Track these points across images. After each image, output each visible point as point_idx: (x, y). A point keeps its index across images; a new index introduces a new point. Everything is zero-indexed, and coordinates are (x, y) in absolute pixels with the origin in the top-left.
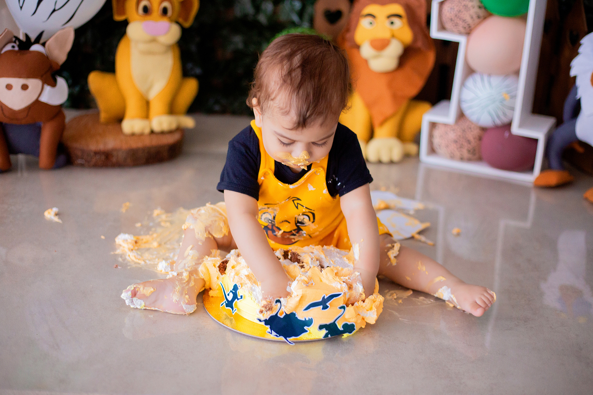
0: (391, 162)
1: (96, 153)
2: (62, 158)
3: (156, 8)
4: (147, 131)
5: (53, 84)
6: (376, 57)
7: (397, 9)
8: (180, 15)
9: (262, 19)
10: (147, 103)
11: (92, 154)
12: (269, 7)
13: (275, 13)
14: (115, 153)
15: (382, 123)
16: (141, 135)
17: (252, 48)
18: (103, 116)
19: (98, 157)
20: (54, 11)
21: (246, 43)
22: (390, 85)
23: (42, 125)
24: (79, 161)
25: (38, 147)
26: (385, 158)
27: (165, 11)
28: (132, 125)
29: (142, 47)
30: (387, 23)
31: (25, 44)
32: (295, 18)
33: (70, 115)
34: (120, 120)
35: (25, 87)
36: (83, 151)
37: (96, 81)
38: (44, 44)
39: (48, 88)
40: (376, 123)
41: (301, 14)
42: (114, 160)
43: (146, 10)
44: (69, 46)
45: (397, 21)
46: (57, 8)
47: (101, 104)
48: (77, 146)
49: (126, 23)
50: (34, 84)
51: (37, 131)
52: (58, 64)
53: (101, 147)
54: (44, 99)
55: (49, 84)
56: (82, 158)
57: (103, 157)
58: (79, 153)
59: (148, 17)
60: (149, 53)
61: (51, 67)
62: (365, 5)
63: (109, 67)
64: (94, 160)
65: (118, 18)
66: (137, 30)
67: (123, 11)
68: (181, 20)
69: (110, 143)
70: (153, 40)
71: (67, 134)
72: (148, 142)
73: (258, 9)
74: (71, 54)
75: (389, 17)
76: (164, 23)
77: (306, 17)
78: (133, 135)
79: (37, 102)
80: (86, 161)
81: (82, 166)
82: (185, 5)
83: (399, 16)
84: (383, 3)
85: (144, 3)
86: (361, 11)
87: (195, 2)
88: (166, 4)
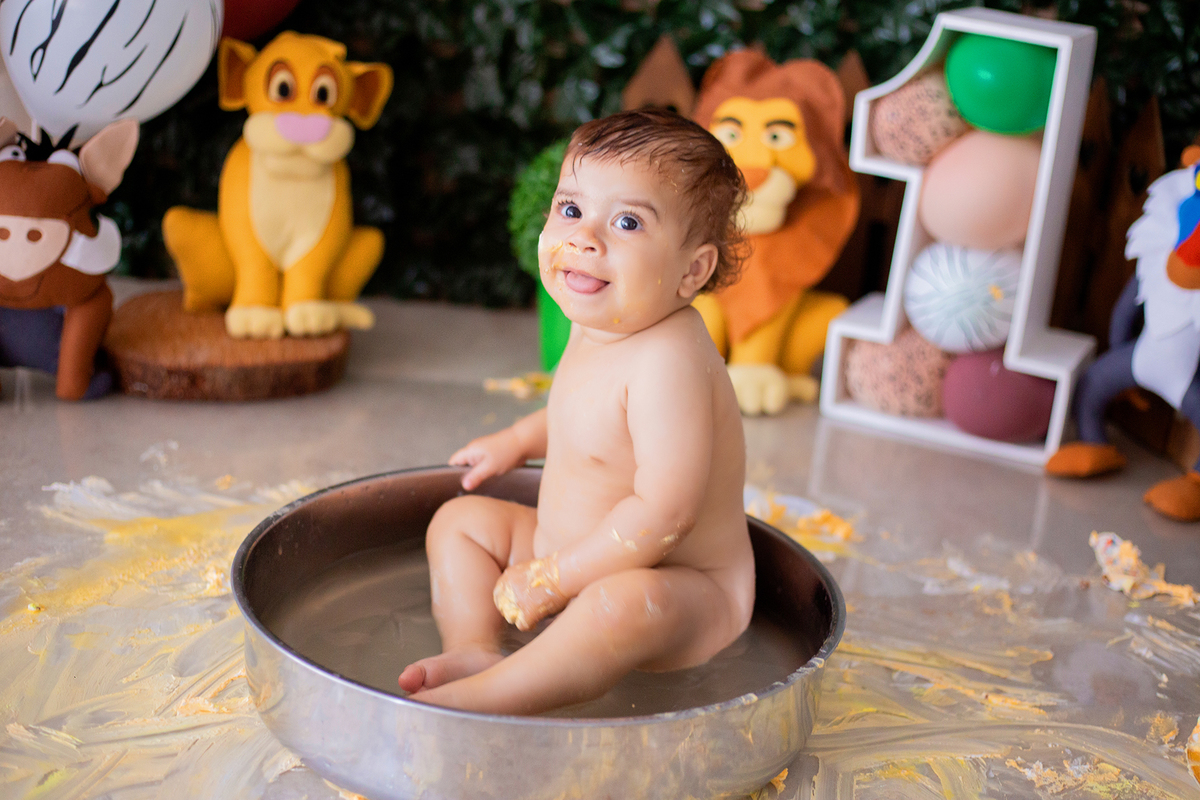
0: (763, 414)
1: (171, 372)
2: (104, 379)
3: (306, 90)
4: (276, 332)
5: (92, 231)
7: (787, 109)
8: (352, 104)
9: (520, 116)
10: (280, 277)
11: (163, 374)
12: (532, 92)
13: (544, 105)
14: (208, 375)
15: (748, 335)
16: (264, 339)
17: (496, 173)
18: (190, 298)
19: (174, 380)
20: (100, 85)
21: (485, 163)
22: (766, 259)
23: (66, 312)
24: (137, 387)
25: (56, 355)
26: (750, 406)
27: (322, 95)
28: (246, 318)
29: (274, 164)
30: (764, 137)
31: (39, 150)
32: (584, 116)
33: (124, 291)
34: (222, 306)
35: (34, 236)
36: (145, 367)
37: (178, 227)
38: (77, 152)
39: (80, 240)
40: (736, 333)
41: (596, 108)
42: (207, 387)
43: (285, 91)
44: (126, 157)
45: (784, 134)
46: (107, 80)
47: (187, 272)
48: (133, 357)
49: (243, 115)
50: (54, 230)
51: (57, 323)
52: (101, 192)
53: (182, 360)
54: (72, 260)
55: (82, 231)
56: (143, 380)
57: (185, 382)
58: (138, 372)
59: (288, 106)
60: (288, 176)
61: (89, 197)
62: (723, 99)
63: (207, 200)
64: (166, 386)
65: (229, 104)
66: (264, 130)
67: (238, 90)
68: (354, 114)
69: (201, 353)
70: (297, 152)
71: (114, 330)
72: (276, 354)
73: (510, 94)
74: (130, 173)
75: (770, 124)
76: (320, 118)
78: (248, 338)
79: (58, 267)
80: (151, 387)
81: (142, 396)
82: (364, 84)
83: (789, 124)
84: (759, 97)
85: (281, 77)
86: (713, 109)
87: (385, 78)
88: (325, 81)
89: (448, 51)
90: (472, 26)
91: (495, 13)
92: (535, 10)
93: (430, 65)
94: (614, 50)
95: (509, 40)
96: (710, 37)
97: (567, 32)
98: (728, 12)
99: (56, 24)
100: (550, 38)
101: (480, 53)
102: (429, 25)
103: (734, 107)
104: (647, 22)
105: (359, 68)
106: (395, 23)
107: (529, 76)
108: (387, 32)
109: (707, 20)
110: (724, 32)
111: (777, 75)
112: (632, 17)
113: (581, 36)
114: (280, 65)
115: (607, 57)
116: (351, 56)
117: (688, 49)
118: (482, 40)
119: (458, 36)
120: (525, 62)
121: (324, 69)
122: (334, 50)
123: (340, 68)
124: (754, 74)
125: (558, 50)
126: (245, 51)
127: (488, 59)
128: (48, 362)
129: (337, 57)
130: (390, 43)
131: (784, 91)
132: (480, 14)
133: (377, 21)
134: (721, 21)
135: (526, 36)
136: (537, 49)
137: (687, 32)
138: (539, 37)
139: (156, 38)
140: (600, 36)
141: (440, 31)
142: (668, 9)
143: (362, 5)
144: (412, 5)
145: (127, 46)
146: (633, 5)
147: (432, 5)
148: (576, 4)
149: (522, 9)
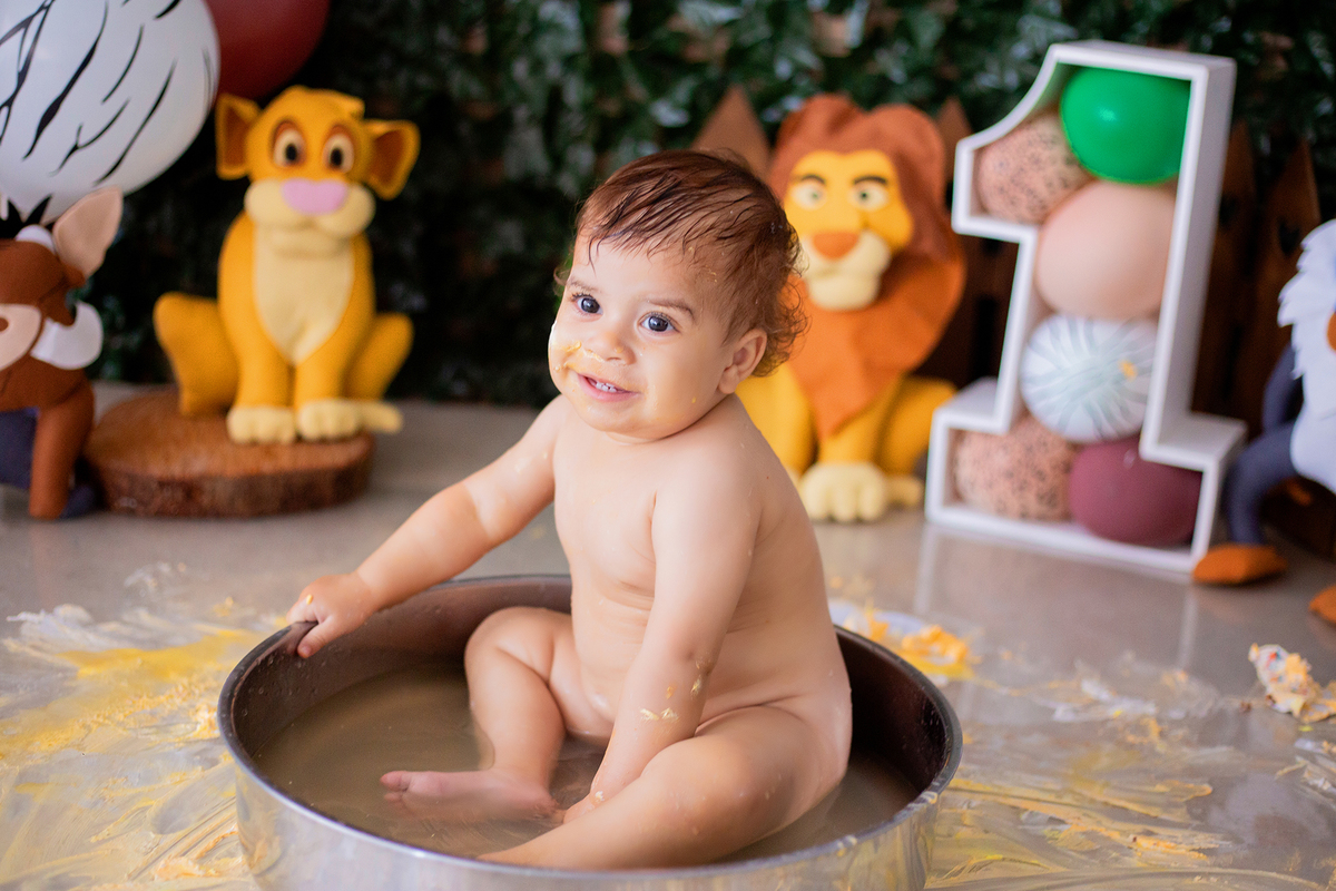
0: (859, 521)
1: (164, 484)
2: (85, 494)
3: (317, 153)
4: (287, 436)
5: (69, 318)
6: (826, 274)
7: (877, 163)
8: (372, 169)
10: (290, 372)
11: (154, 486)
12: (583, 157)
14: (207, 486)
15: (839, 429)
17: (543, 252)
18: (187, 399)
19: (167, 493)
20: (75, 148)
21: (530, 241)
22: (858, 340)
23: (39, 414)
24: (124, 502)
25: (28, 465)
26: (844, 511)
27: (336, 158)
28: (251, 421)
29: (282, 239)
30: (852, 195)
31: (6, 227)
33: (107, 397)
34: (223, 407)
36: (132, 478)
37: (172, 317)
39: (53, 329)
40: (825, 426)
42: (205, 500)
43: (293, 154)
45: (875, 191)
46: (82, 141)
47: (183, 370)
48: (120, 467)
49: (244, 183)
50: (22, 317)
51: (29, 428)
52: (81, 271)
53: (176, 469)
54: (44, 353)
56: (130, 495)
57: (179, 495)
58: (124, 483)
59: (296, 171)
60: (298, 254)
61: (64, 280)
62: (802, 154)
63: (205, 286)
64: (158, 501)
65: (228, 171)
66: (268, 201)
67: (239, 156)
68: (374, 180)
69: (197, 462)
70: (308, 225)
71: (96, 438)
72: (286, 461)
73: (557, 161)
74: (112, 253)
75: (858, 181)
76: (334, 184)
78: (253, 444)
79: (27, 361)
80: (141, 502)
81: (131, 513)
82: (385, 148)
83: (880, 180)
84: (845, 150)
85: (288, 138)
86: (792, 166)
87: (410, 139)
88: (339, 142)
89: (483, 111)
90: (512, 82)
91: (538, 66)
92: (584, 62)
93: (464, 129)
94: (676, 107)
95: (555, 97)
96: (786, 88)
97: (621, 87)
98: (806, 58)
99: (22, 76)
100: (602, 94)
101: (521, 113)
102: (461, 83)
103: (816, 162)
104: (714, 72)
105: (379, 128)
106: (424, 81)
107: (578, 139)
108: (414, 91)
109: (783, 69)
110: (803, 83)
111: (866, 124)
112: (697, 68)
113: (637, 90)
114: (286, 124)
115: (667, 114)
116: (370, 114)
117: (763, 102)
118: (523, 97)
119: (495, 94)
120: (574, 122)
121: (338, 128)
122: (349, 107)
123: (357, 128)
124: (837, 124)
125: (612, 107)
126: (246, 109)
127: (532, 118)
128: (18, 476)
129: (352, 115)
130: (418, 104)
131: (874, 142)
132: (520, 69)
133: (402, 79)
134: (800, 70)
135: (575, 92)
136: (587, 107)
137: (760, 84)
138: (590, 92)
139: (141, 91)
140: (659, 90)
141: (475, 88)
142: (738, 57)
143: (385, 61)
144: (443, 60)
145: (105, 100)
146: (696, 53)
147: (465, 60)
148: (632, 54)
149: (569, 61)
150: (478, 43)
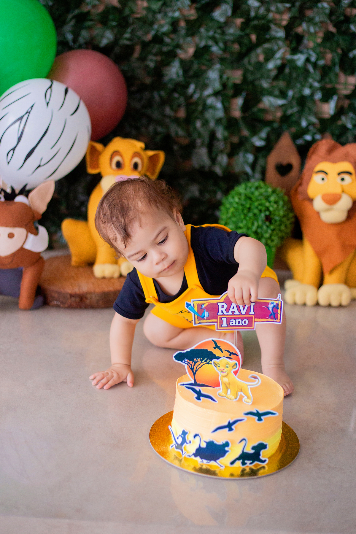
0: (340, 306)
1: (72, 296)
2: (40, 299)
3: (128, 164)
4: (116, 275)
5: (36, 232)
6: (327, 210)
7: (347, 166)
9: (218, 170)
11: (68, 296)
12: (223, 159)
13: (229, 165)
14: (89, 296)
15: (331, 272)
16: (111, 278)
17: (207, 196)
18: (74, 260)
19: (73, 299)
20: (39, 166)
21: (201, 192)
22: (339, 235)
23: (24, 270)
24: (55, 303)
25: (19, 289)
26: (335, 303)
27: (136, 166)
28: (102, 269)
30: (339, 179)
31: (10, 197)
32: (248, 170)
34: (90, 264)
35: (11, 236)
36: (59, 293)
37: (68, 227)
38: (27, 196)
39: (31, 237)
40: (326, 270)
41: (253, 166)
42: (88, 302)
43: (119, 165)
44: (49, 198)
45: (347, 177)
46: (42, 164)
47: (73, 250)
48: (53, 289)
50: (20, 232)
51: (19, 274)
52: (38, 213)
53: (76, 290)
54: (28, 246)
55: (32, 233)
56: (58, 300)
57: (78, 300)
58: (56, 295)
59: (120, 172)
61: (33, 217)
62: (318, 162)
64: (69, 302)
65: (92, 171)
67: (96, 165)
68: (148, 174)
69: (84, 286)
72: (117, 286)
73: (213, 160)
75: (339, 174)
77: (258, 168)
78: (104, 278)
79: (22, 250)
80: (62, 302)
81: (58, 306)
82: (153, 160)
83: (349, 173)
84: (334, 161)
85: (117, 158)
86: (314, 168)
88: (137, 160)
89: (185, 141)
90: (195, 128)
91: (205, 123)
92: (224, 121)
93: (176, 147)
94: (261, 139)
95: (213, 136)
96: (306, 131)
97: (239, 130)
98: (313, 119)
99: (19, 139)
100: (232, 133)
101: (199, 141)
102: (176, 131)
104: (276, 125)
105: (151, 153)
106: (160, 129)
107: (222, 152)
108: (156, 133)
109: (304, 124)
110: (311, 128)
112: (269, 123)
113: (246, 132)
114: (116, 153)
115: (258, 142)
117: (295, 137)
118: (200, 135)
119: (189, 135)
120: (220, 145)
121: (136, 154)
122: (139, 145)
123: (142, 153)
124: (331, 150)
125: (235, 140)
126: (99, 146)
127: (202, 144)
128: (16, 294)
129: (141, 148)
130: (158, 138)
131: (345, 158)
132: (198, 124)
133: (151, 128)
134: (310, 124)
135: (220, 133)
136: (225, 139)
137: (294, 129)
138: (226, 134)
139: (65, 144)
140: (254, 132)
141: (181, 132)
142: (285, 119)
143: (144, 121)
144: (167, 121)
145: (52, 148)
146: (269, 117)
147: (176, 120)
148: (243, 118)
149: (218, 121)
150: (182, 113)
